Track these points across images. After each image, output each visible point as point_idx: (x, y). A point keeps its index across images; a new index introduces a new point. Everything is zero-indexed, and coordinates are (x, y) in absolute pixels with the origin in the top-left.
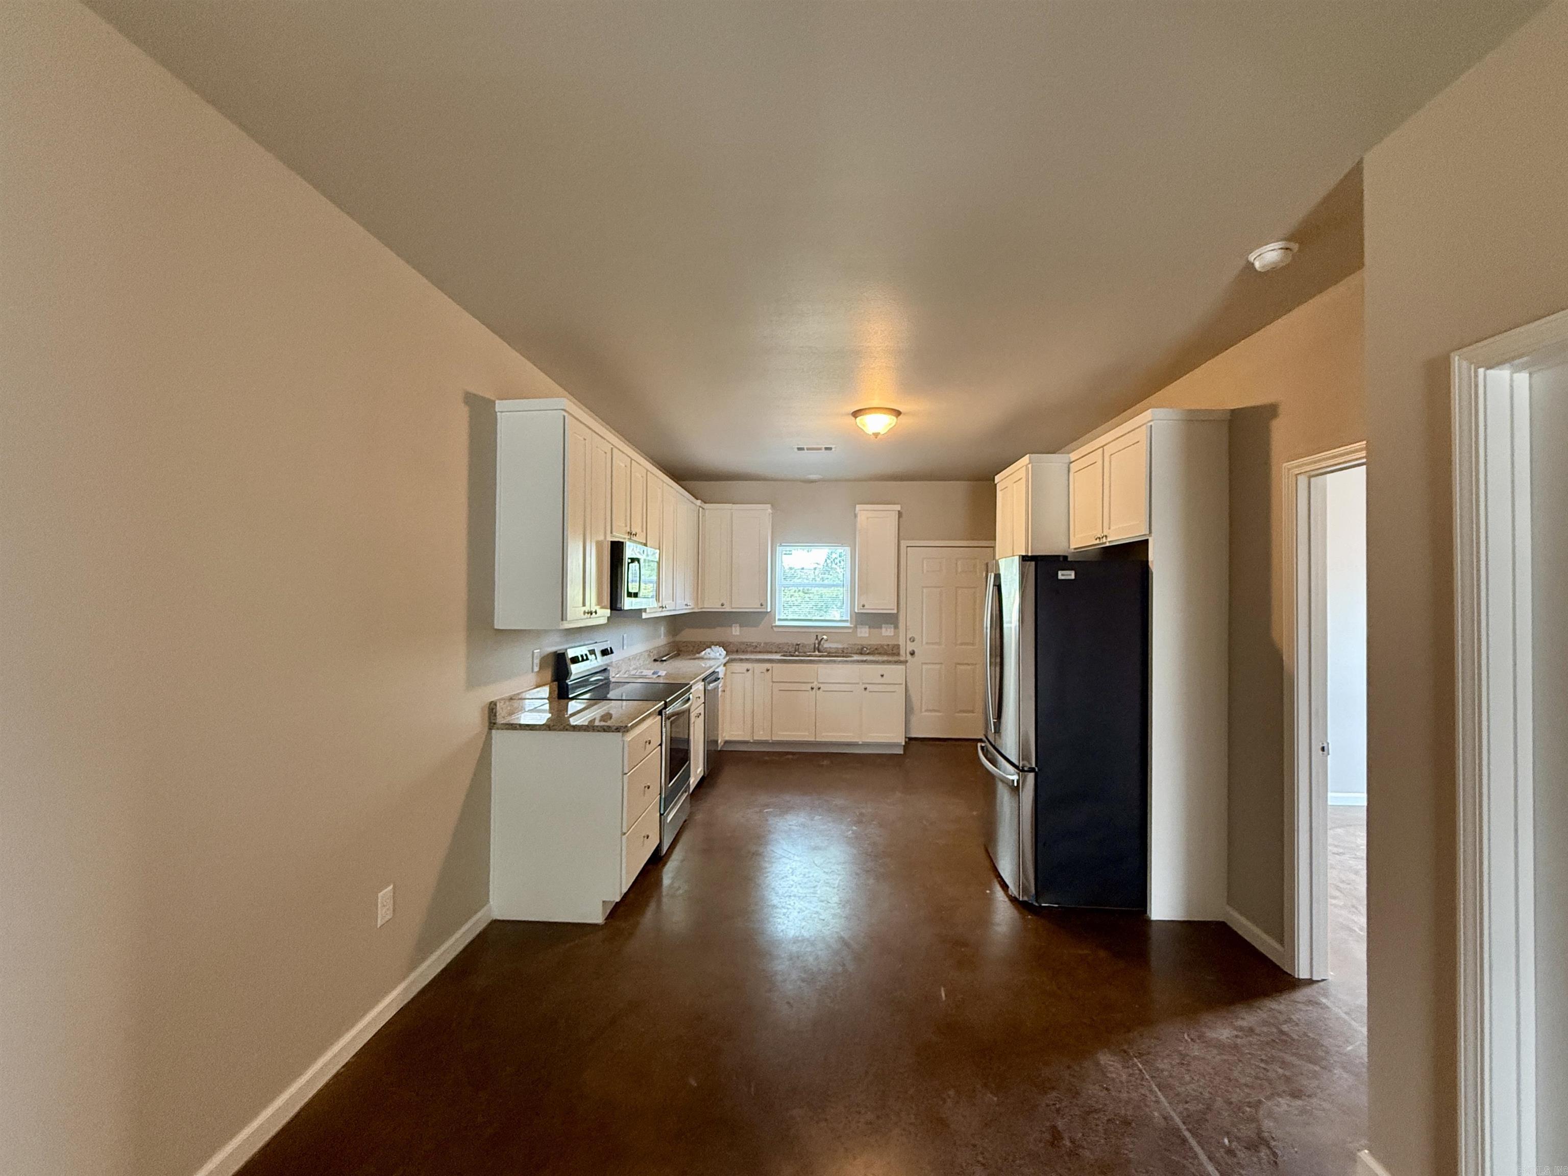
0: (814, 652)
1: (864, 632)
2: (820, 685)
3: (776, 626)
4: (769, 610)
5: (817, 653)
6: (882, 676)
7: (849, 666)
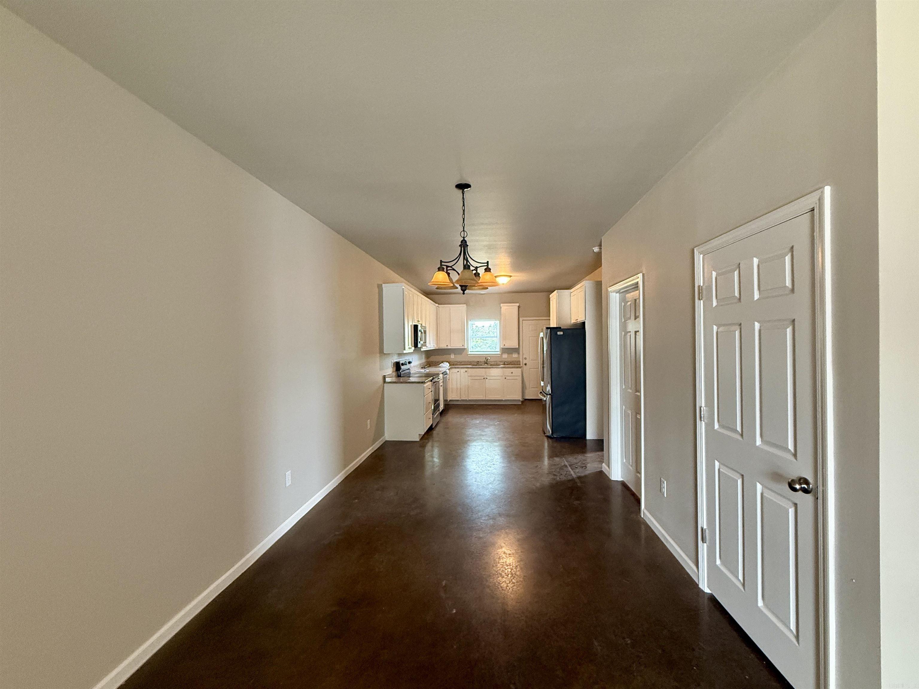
0: (485, 364)
1: (505, 356)
2: (487, 377)
3: (469, 354)
4: (466, 348)
5: (486, 365)
6: (512, 373)
7: (499, 369)
